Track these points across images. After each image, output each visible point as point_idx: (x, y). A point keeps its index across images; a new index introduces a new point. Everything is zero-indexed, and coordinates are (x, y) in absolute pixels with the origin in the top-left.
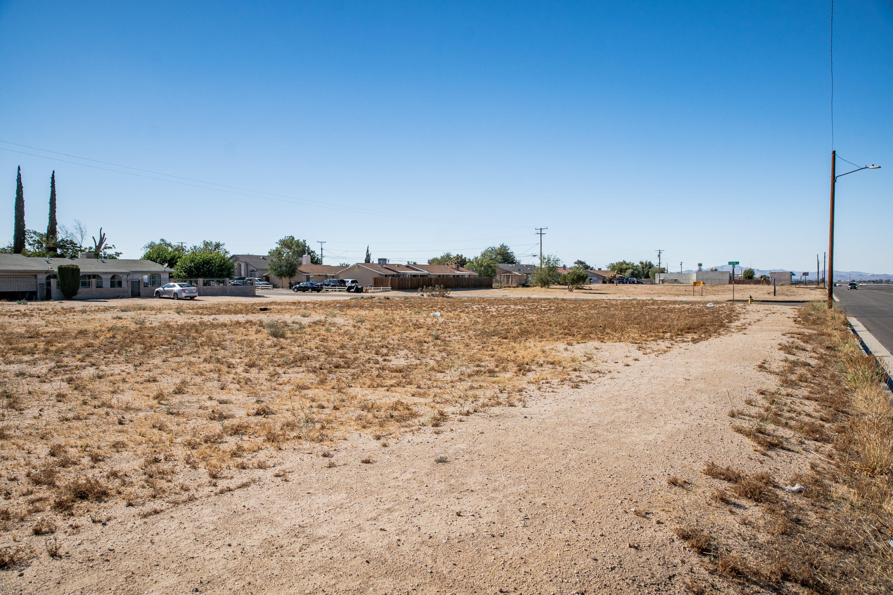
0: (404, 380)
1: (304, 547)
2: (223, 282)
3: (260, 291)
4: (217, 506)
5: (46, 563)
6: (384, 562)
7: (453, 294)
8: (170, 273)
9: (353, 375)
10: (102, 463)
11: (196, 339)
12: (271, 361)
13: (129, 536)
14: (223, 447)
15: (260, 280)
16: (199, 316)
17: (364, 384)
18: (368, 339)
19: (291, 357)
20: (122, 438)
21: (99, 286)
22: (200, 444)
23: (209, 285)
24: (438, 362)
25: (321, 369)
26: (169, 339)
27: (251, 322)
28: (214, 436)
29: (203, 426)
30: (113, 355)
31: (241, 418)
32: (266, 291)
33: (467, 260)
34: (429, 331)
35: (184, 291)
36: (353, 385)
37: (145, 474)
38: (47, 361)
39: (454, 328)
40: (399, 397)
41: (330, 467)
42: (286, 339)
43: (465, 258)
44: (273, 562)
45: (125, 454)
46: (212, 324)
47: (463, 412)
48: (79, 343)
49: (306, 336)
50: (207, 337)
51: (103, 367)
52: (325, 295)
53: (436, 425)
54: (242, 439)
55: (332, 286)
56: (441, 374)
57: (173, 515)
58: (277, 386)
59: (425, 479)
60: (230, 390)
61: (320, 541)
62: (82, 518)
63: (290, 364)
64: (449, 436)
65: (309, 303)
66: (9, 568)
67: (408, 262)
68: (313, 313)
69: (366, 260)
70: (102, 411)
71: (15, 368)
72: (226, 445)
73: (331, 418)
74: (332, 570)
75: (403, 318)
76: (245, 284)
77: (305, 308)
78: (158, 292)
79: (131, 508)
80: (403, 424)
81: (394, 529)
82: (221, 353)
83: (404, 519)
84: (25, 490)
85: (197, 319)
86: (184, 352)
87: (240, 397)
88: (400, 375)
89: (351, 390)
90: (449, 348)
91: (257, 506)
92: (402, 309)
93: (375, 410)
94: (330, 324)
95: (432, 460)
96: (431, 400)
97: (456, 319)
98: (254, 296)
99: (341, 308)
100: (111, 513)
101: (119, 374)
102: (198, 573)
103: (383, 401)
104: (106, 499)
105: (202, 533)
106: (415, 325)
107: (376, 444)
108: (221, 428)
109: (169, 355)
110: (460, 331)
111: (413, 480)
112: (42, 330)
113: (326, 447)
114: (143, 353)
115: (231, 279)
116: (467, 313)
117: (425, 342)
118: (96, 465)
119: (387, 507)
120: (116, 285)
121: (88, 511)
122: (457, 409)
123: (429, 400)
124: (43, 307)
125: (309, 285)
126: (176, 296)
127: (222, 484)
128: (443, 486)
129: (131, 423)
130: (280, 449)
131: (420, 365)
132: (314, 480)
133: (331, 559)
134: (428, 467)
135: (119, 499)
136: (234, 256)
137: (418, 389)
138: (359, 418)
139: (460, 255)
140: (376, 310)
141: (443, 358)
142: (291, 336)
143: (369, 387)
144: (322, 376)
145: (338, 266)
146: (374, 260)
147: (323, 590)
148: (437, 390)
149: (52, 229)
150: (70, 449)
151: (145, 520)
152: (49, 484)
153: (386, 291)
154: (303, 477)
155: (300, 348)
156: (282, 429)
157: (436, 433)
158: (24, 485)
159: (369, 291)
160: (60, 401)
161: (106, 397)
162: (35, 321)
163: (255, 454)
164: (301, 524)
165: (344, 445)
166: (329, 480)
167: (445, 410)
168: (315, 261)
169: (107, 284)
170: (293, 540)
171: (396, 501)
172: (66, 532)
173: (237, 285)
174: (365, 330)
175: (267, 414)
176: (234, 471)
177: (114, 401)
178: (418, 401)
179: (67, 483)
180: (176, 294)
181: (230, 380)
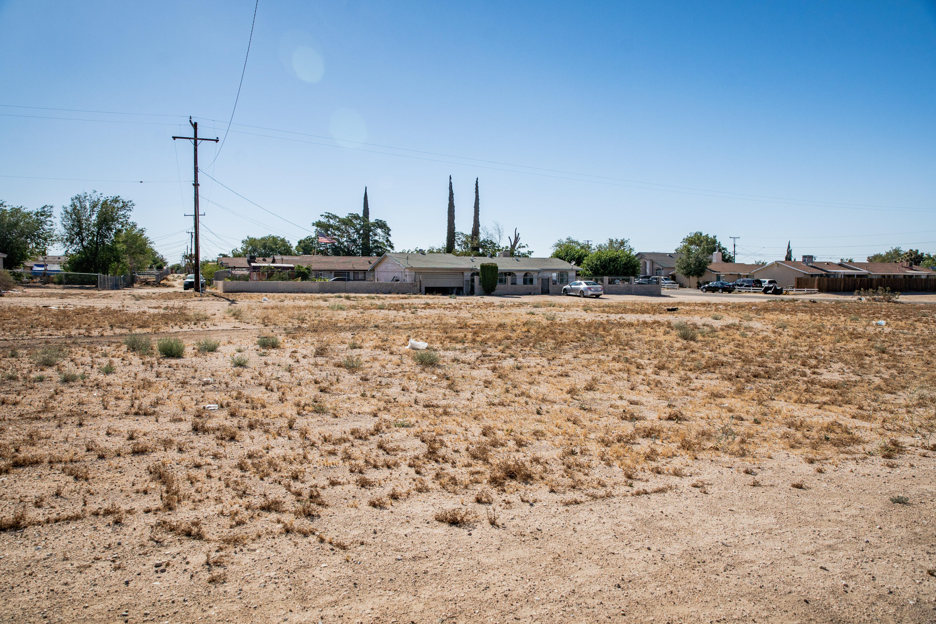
0: (840, 398)
1: (729, 568)
2: (628, 280)
3: (666, 290)
4: (634, 507)
5: (488, 529)
6: (827, 606)
7: (903, 298)
8: (577, 271)
9: (776, 386)
10: (525, 448)
11: (604, 337)
12: (682, 364)
13: (554, 520)
14: (635, 448)
15: (666, 279)
16: (606, 315)
17: (790, 398)
18: (792, 347)
19: (703, 362)
20: (540, 427)
21: (514, 283)
22: (613, 442)
23: (614, 283)
24: (885, 380)
25: (737, 377)
26: (579, 335)
27: (658, 322)
28: (627, 436)
29: (615, 425)
30: (529, 348)
31: (652, 421)
32: (672, 291)
33: (925, 256)
34: (872, 343)
35: (590, 289)
36: (776, 398)
37: (564, 464)
38: (475, 350)
39: (906, 340)
40: (835, 417)
41: (754, 486)
42: (697, 342)
43: (922, 254)
44: (695, 576)
45: (544, 443)
46: (619, 323)
47: (926, 445)
48: (499, 335)
49: (719, 340)
50: (615, 336)
51: (521, 359)
52: (737, 297)
53: (889, 457)
54: (654, 443)
55: (746, 286)
56: (890, 395)
57: (593, 509)
58: (689, 392)
59: (877, 519)
60: (640, 391)
61: (747, 565)
62: (512, 495)
63: (702, 369)
64: (908, 473)
65: (720, 304)
66: (460, 526)
67: (842, 260)
68: (725, 316)
69: (786, 258)
70: (522, 400)
71: (451, 354)
72: (639, 446)
73: (752, 432)
74: (762, 601)
75: (836, 326)
76: (649, 282)
77: (716, 310)
78: (565, 289)
79: (553, 494)
80: (842, 449)
81: (838, 571)
82: (629, 353)
83: (852, 562)
84: (466, 463)
85: (604, 318)
86: (593, 349)
87: (651, 399)
88: (835, 391)
89: (773, 403)
90: (900, 365)
91: (675, 514)
92: (833, 315)
93: (805, 430)
94: (746, 328)
95: (886, 498)
96: (880, 426)
97: (909, 329)
98: (660, 295)
99: (758, 311)
100: (538, 497)
101: (535, 367)
102: (620, 569)
103: (815, 419)
104: (531, 482)
105: (621, 531)
106: (852, 334)
107: (810, 469)
108: (633, 429)
109: (579, 352)
110: (916, 345)
111: (861, 519)
112: (470, 322)
113: (748, 463)
114: (555, 348)
115: (636, 277)
116: (926, 323)
117: (866, 355)
118: (520, 449)
119: (827, 543)
120: (528, 282)
121: (517, 490)
122: (918, 439)
123: (877, 425)
124: (469, 302)
125: (719, 285)
126: (582, 294)
127: (638, 486)
128: (903, 532)
129: (548, 414)
130: (696, 458)
131: (862, 381)
132: (737, 498)
133: (761, 587)
134: (881, 506)
135: (542, 484)
136: (639, 254)
137: (859, 411)
138: (786, 436)
139: (914, 250)
140: (800, 315)
141: (892, 376)
142: (702, 339)
143: (796, 402)
144: (739, 385)
145: (753, 265)
146: (797, 257)
147: (753, 620)
148: (885, 414)
149: (476, 232)
150: (498, 432)
151: (567, 508)
152: (484, 460)
153: (811, 293)
154: (724, 492)
155: (712, 353)
156: (697, 437)
157: (888, 465)
158: (464, 458)
159: (790, 292)
160: (487, 387)
161: (524, 387)
162: (464, 314)
163: (669, 460)
164: (725, 542)
165: (770, 463)
166: (754, 500)
167: (901, 440)
168: (727, 259)
169: (520, 281)
170: (716, 558)
171: (838, 538)
172: (501, 505)
173: (642, 284)
174: (788, 337)
175: (680, 419)
176: (648, 474)
177: (532, 392)
178: (862, 425)
179: (498, 462)
180: (582, 292)
181: (640, 381)
